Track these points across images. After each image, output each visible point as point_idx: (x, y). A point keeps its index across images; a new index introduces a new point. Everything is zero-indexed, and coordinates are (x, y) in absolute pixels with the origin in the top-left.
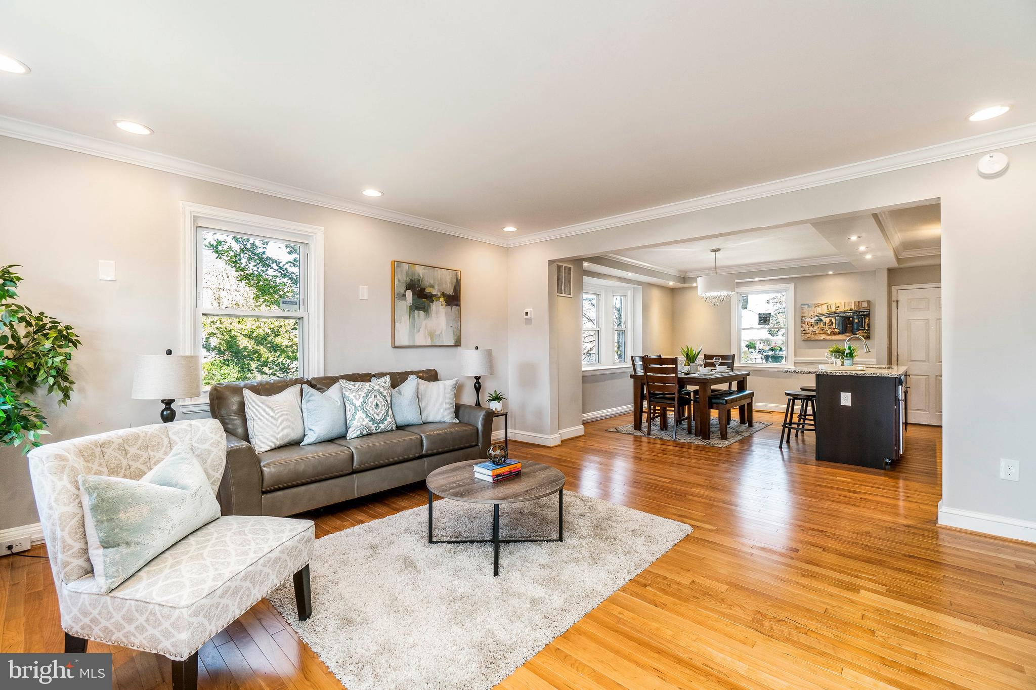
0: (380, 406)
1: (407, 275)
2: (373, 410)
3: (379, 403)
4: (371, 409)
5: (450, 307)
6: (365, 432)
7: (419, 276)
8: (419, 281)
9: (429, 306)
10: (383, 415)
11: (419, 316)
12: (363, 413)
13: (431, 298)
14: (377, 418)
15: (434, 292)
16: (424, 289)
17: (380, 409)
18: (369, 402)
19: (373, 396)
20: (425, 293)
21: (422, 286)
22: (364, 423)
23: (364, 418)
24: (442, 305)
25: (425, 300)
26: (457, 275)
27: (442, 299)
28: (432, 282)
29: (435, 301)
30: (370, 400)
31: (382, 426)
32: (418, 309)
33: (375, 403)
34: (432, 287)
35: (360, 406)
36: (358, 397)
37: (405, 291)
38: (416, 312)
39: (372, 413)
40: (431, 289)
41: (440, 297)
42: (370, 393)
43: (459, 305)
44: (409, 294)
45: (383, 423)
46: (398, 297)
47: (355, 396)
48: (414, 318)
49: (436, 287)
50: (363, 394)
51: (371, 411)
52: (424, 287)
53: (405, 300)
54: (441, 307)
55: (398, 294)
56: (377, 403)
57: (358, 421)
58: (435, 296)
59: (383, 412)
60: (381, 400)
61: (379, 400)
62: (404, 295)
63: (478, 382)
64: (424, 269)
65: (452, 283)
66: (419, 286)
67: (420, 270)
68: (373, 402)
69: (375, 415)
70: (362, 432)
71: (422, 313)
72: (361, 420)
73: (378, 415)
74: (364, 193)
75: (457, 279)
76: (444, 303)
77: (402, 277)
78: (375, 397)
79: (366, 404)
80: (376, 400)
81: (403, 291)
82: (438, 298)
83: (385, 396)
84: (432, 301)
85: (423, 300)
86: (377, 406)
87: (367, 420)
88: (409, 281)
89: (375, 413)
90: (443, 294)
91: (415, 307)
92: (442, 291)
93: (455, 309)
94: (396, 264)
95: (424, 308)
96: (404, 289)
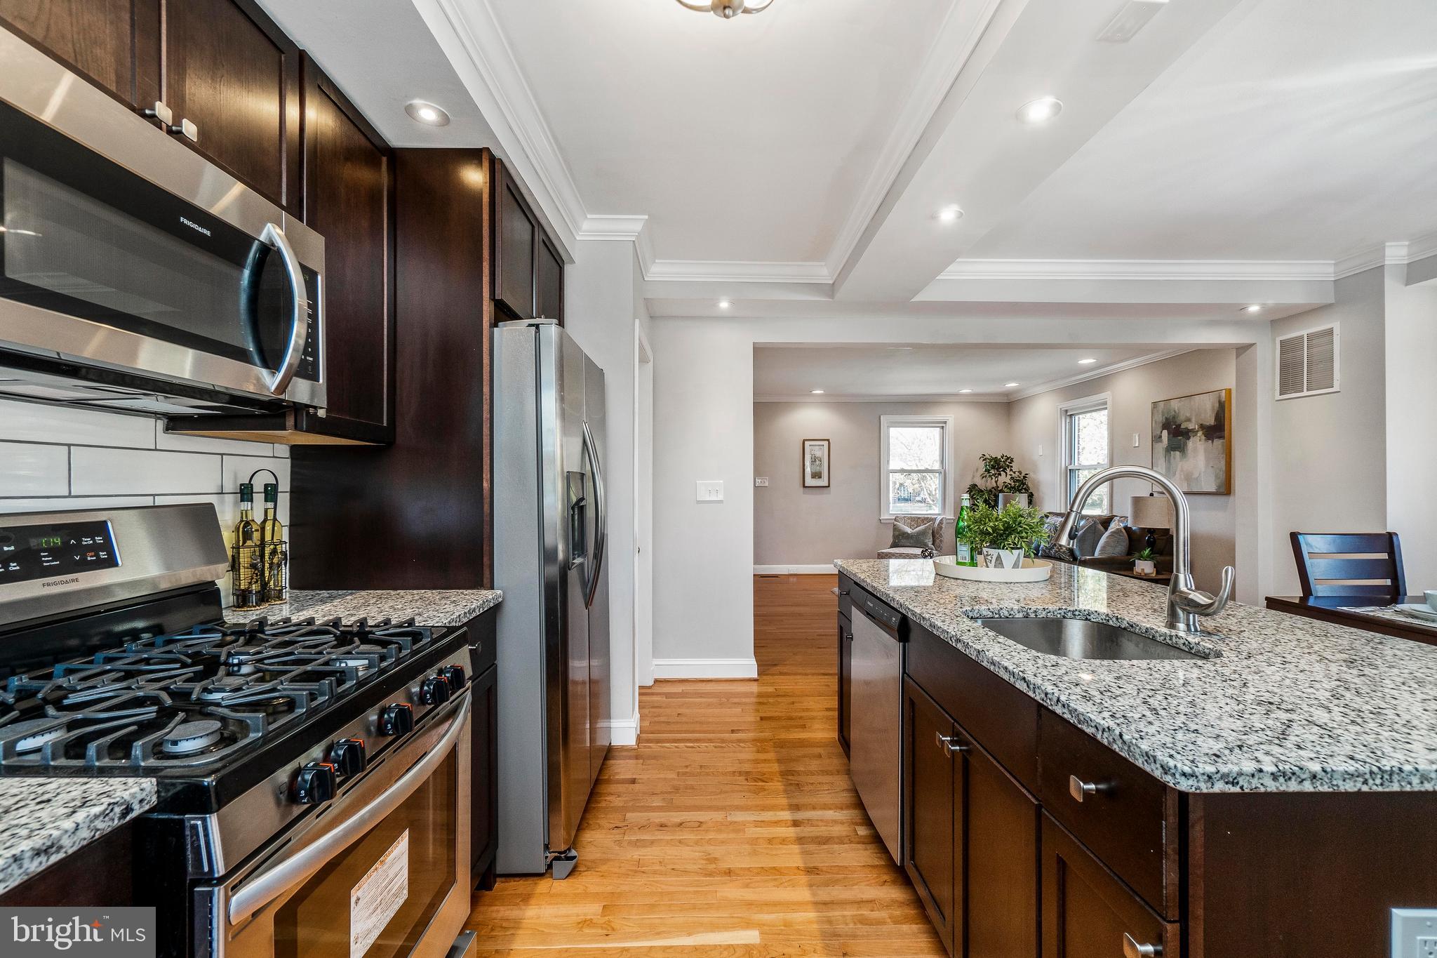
1: (1163, 414)
5: (1211, 441)
7: (1175, 411)
8: (1174, 417)
9: (1185, 444)
11: (1174, 458)
13: (1187, 434)
15: (1191, 426)
16: (1180, 425)
20: (1181, 429)
21: (1178, 423)
24: (1200, 440)
25: (1182, 437)
26: (1220, 396)
27: (1200, 433)
28: (1188, 415)
29: (1192, 437)
32: (1174, 449)
34: (1189, 420)
37: (1162, 431)
38: (1172, 452)
40: (1187, 423)
41: (1198, 431)
43: (1224, 437)
44: (1165, 433)
46: (1157, 439)
48: (1170, 460)
49: (1193, 420)
53: (1161, 441)
54: (1199, 443)
55: (1155, 436)
58: (1192, 431)
62: (1161, 437)
64: (1180, 402)
65: (1213, 407)
66: (1175, 424)
67: (1175, 405)
71: (1178, 453)
75: (1220, 402)
76: (1203, 438)
77: (1160, 418)
81: (1159, 433)
82: (1194, 432)
84: (1189, 438)
85: (1179, 438)
88: (1164, 420)
90: (1202, 427)
91: (1171, 448)
92: (1201, 423)
93: (1218, 443)
94: (1155, 404)
95: (1180, 448)
96: (1160, 430)
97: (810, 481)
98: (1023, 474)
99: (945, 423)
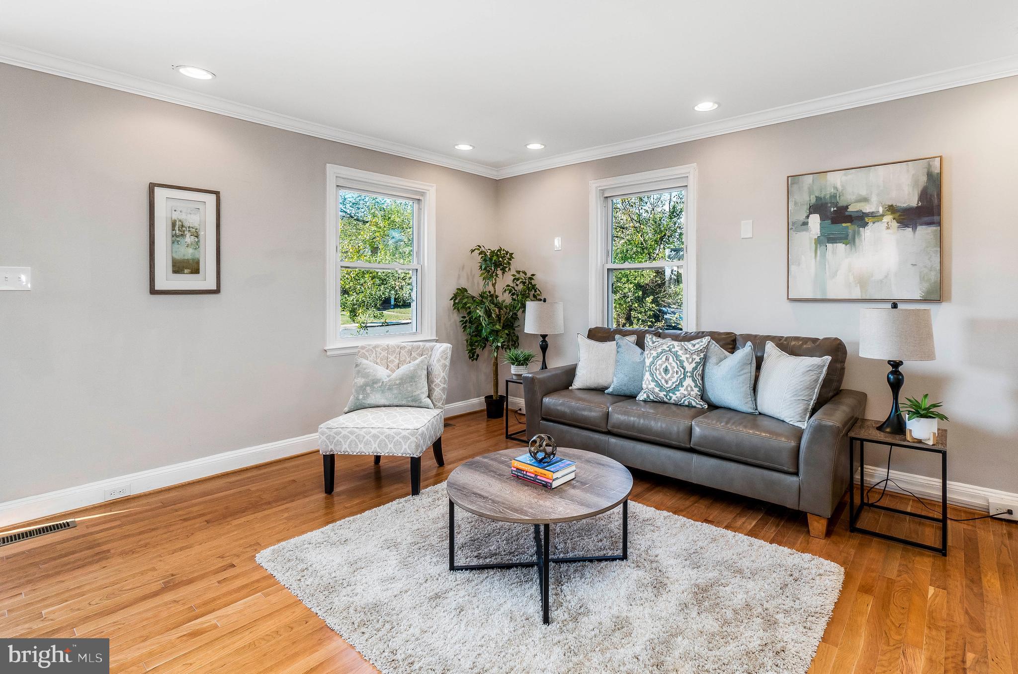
0: (671, 372)
1: (811, 192)
2: (660, 374)
3: (669, 367)
4: (658, 372)
5: (910, 229)
6: (652, 397)
7: (836, 188)
8: (834, 196)
9: (856, 234)
10: (673, 383)
11: (834, 252)
12: (650, 374)
13: (861, 219)
14: (665, 384)
15: (867, 208)
16: (847, 207)
17: (669, 375)
18: (658, 363)
19: (665, 357)
20: (847, 213)
21: (842, 203)
22: (650, 387)
23: (651, 381)
25: (849, 224)
26: (929, 166)
27: (888, 218)
28: (863, 193)
29: (870, 224)
30: (660, 362)
31: (674, 397)
32: (833, 240)
33: (664, 366)
34: (865, 200)
35: (648, 367)
36: (649, 355)
37: (808, 217)
38: (829, 246)
39: (659, 377)
40: (862, 204)
41: (883, 215)
42: (663, 354)
43: (939, 224)
44: (815, 220)
45: (674, 393)
46: (796, 226)
48: (825, 256)
49: (874, 199)
50: (655, 354)
51: (657, 374)
52: (845, 204)
55: (794, 224)
56: (667, 367)
57: (646, 382)
58: (872, 215)
59: (674, 380)
60: (674, 364)
61: (670, 364)
62: (805, 224)
63: (895, 371)
64: (845, 175)
65: (916, 183)
66: (836, 204)
67: (836, 181)
68: (662, 365)
69: (663, 381)
70: (648, 396)
71: (841, 247)
72: (648, 382)
73: (667, 382)
74: (696, 108)
75: (930, 175)
76: (895, 224)
77: (805, 198)
78: (667, 359)
79: (654, 366)
80: (667, 364)
81: (802, 218)
82: (875, 217)
83: (681, 362)
84: (865, 225)
85: (844, 225)
86: (666, 370)
87: (653, 385)
88: (813, 201)
89: (662, 378)
90: (892, 209)
91: (827, 238)
92: (890, 204)
93: (925, 232)
94: (793, 180)
95: (846, 238)
96: (806, 215)
97: (165, 279)
98: (529, 275)
99: (423, 194)
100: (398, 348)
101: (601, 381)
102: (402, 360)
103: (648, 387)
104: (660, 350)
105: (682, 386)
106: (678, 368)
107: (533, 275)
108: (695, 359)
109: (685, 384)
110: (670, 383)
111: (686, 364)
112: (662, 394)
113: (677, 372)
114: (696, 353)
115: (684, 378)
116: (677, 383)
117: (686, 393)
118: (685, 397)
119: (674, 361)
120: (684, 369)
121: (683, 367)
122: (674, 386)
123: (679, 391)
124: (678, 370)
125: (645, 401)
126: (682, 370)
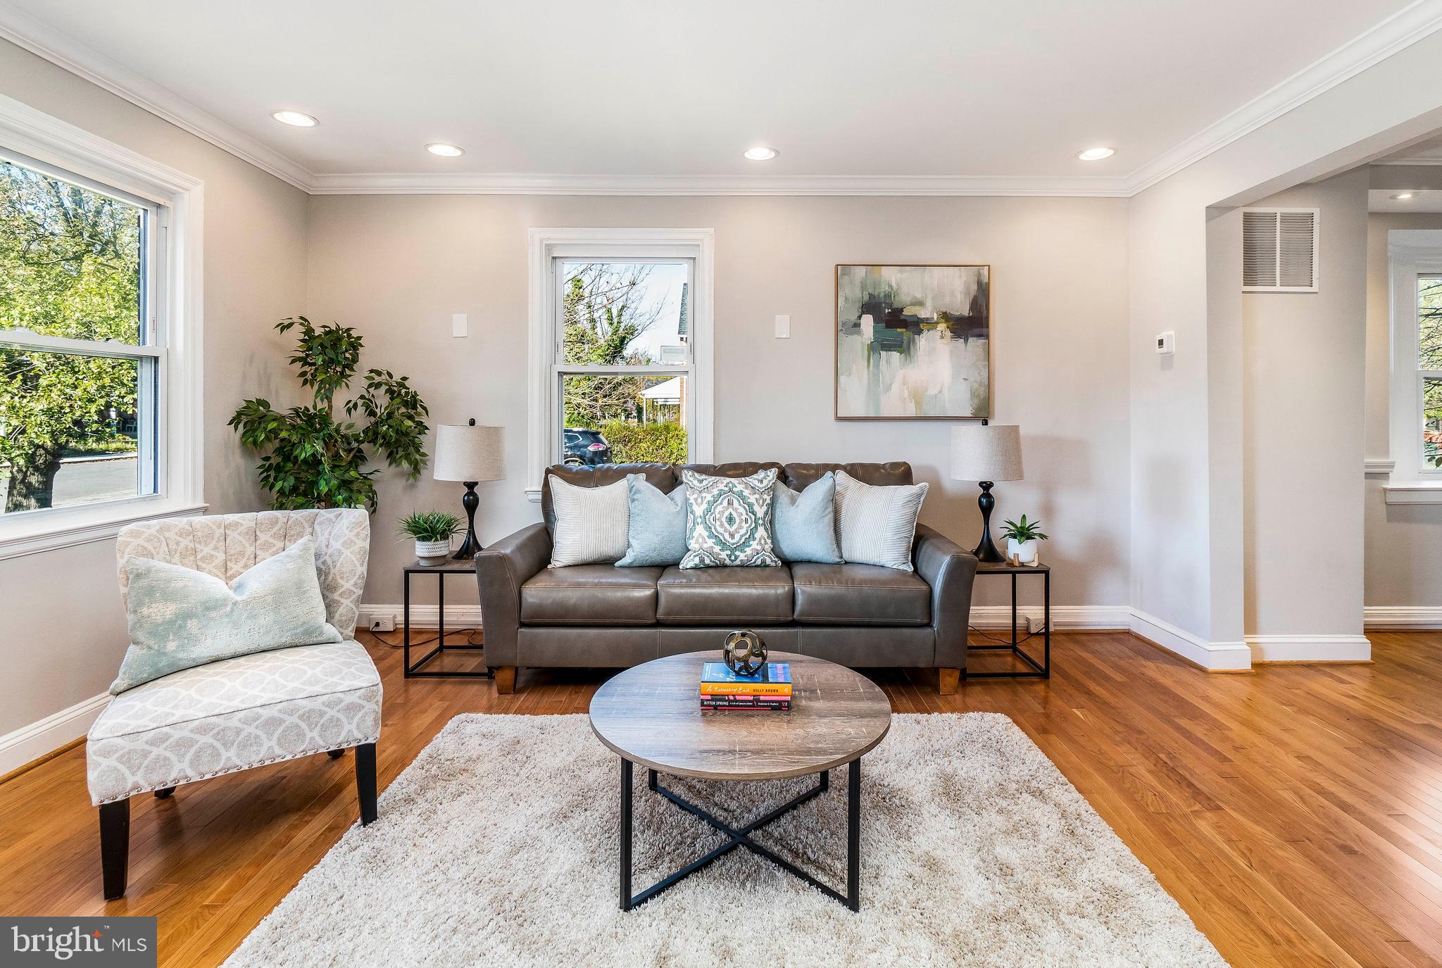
0: (738, 521)
1: (863, 288)
2: (722, 525)
3: (735, 515)
4: (718, 523)
5: (962, 340)
6: (707, 561)
7: (891, 286)
8: (888, 296)
9: (911, 342)
10: (742, 536)
11: (888, 362)
12: (705, 528)
13: (916, 325)
14: (730, 540)
15: (923, 314)
16: (902, 310)
17: (735, 526)
18: (717, 511)
19: (726, 501)
20: (902, 317)
21: (897, 305)
22: (705, 546)
23: (706, 538)
24: (942, 337)
25: (904, 330)
26: (979, 275)
27: (942, 326)
28: (919, 295)
29: (925, 332)
30: (719, 508)
31: (742, 556)
32: (888, 347)
33: (727, 514)
34: (920, 303)
35: (701, 517)
36: (699, 500)
37: (860, 317)
38: (883, 353)
39: (721, 530)
40: (917, 308)
41: (937, 323)
42: (722, 497)
43: (987, 336)
44: (868, 322)
45: (742, 551)
46: (845, 327)
47: (696, 500)
48: (878, 365)
49: (929, 303)
50: (709, 497)
51: (718, 528)
52: (900, 307)
53: (859, 333)
54: (940, 341)
55: (844, 324)
56: (731, 514)
57: (697, 540)
58: (927, 321)
59: (743, 531)
60: (741, 510)
61: (736, 510)
62: (857, 326)
63: (987, 495)
64: (901, 272)
65: (967, 292)
66: (890, 305)
67: (891, 277)
68: (723, 512)
69: (727, 536)
70: (702, 560)
71: (895, 355)
72: (700, 540)
73: (732, 536)
74: (747, 155)
75: (979, 283)
76: (948, 334)
77: (854, 292)
78: (730, 503)
79: (711, 515)
80: (730, 511)
81: (854, 318)
82: (931, 324)
83: (750, 505)
84: (920, 332)
85: (899, 330)
86: (730, 520)
87: (710, 542)
88: (866, 298)
89: (725, 531)
90: (945, 316)
91: (881, 345)
92: (944, 310)
93: (975, 344)
94: (842, 270)
95: (901, 346)
96: (857, 314)
98: (397, 378)
100: (219, 527)
101: (608, 549)
102: (232, 552)
103: (701, 545)
104: (716, 492)
105: (754, 539)
106: (747, 514)
107: (405, 379)
108: (766, 500)
109: (757, 535)
110: (737, 537)
111: (756, 508)
112: (724, 555)
113: (746, 521)
114: (766, 492)
115: (756, 527)
116: (747, 536)
117: (759, 548)
118: (758, 554)
119: (740, 505)
120: (755, 515)
121: (754, 513)
122: (743, 540)
123: (750, 546)
124: (747, 517)
125: (695, 568)
126: (753, 517)
